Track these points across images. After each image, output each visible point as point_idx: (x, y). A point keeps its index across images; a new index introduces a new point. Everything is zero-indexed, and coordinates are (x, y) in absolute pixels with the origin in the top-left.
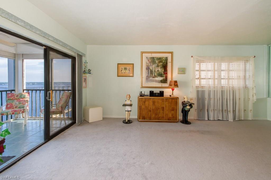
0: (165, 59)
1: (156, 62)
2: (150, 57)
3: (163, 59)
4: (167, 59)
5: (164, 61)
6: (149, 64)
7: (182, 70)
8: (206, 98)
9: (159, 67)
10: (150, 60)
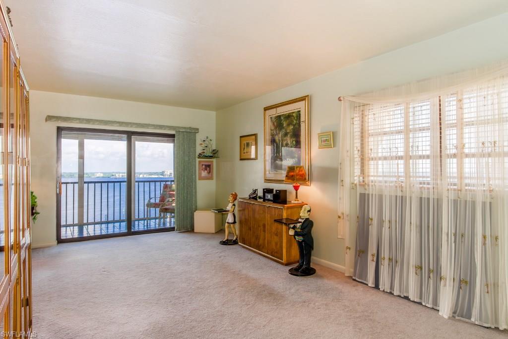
0: (297, 116)
1: (283, 124)
2: (274, 116)
3: (293, 116)
4: (300, 114)
5: (295, 121)
6: (275, 132)
7: (325, 139)
8: (372, 219)
9: (289, 136)
10: (275, 124)
